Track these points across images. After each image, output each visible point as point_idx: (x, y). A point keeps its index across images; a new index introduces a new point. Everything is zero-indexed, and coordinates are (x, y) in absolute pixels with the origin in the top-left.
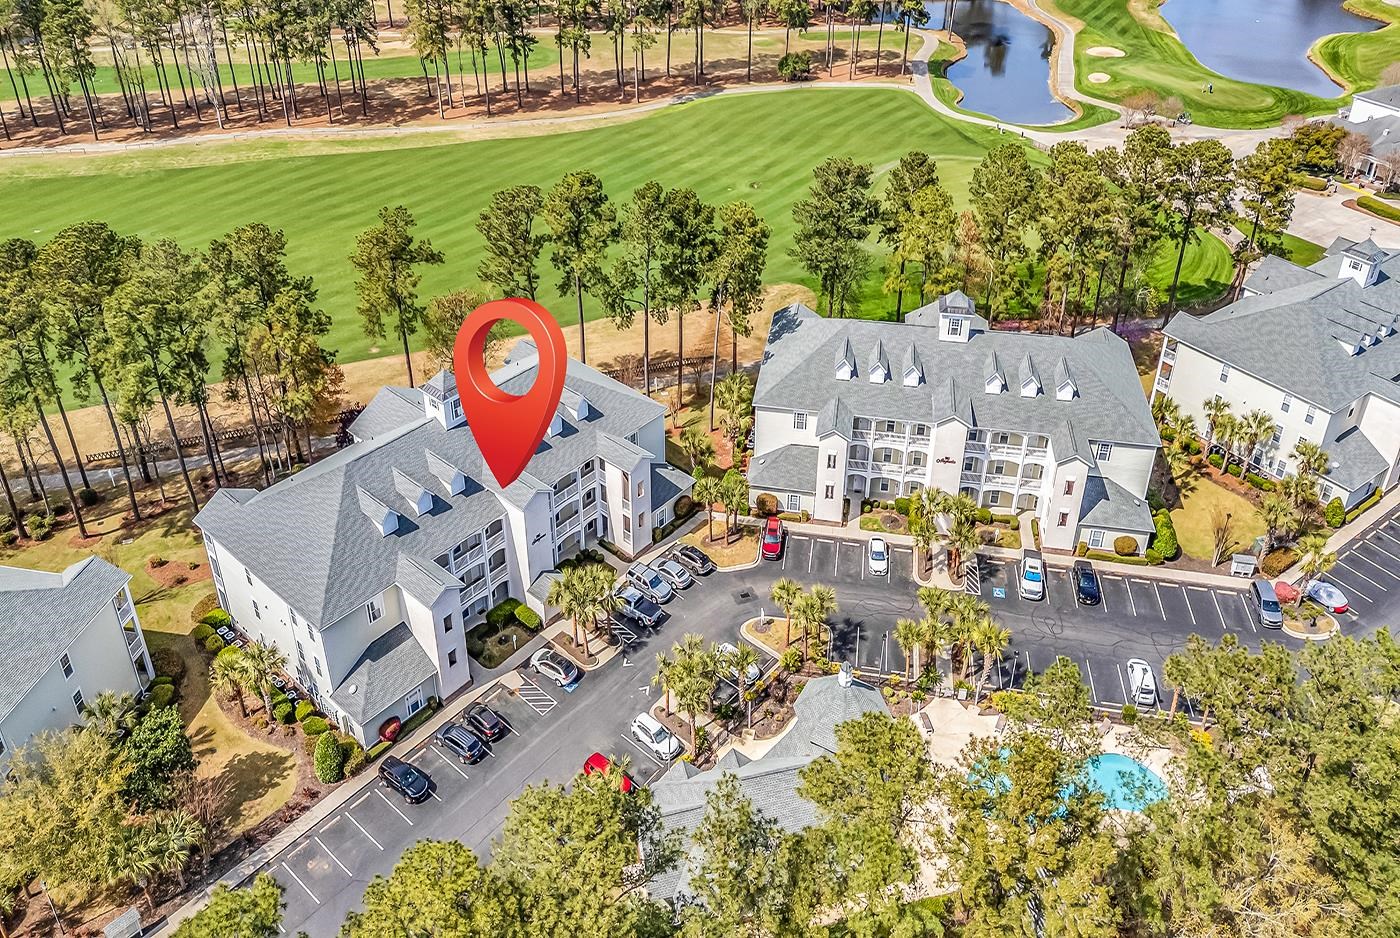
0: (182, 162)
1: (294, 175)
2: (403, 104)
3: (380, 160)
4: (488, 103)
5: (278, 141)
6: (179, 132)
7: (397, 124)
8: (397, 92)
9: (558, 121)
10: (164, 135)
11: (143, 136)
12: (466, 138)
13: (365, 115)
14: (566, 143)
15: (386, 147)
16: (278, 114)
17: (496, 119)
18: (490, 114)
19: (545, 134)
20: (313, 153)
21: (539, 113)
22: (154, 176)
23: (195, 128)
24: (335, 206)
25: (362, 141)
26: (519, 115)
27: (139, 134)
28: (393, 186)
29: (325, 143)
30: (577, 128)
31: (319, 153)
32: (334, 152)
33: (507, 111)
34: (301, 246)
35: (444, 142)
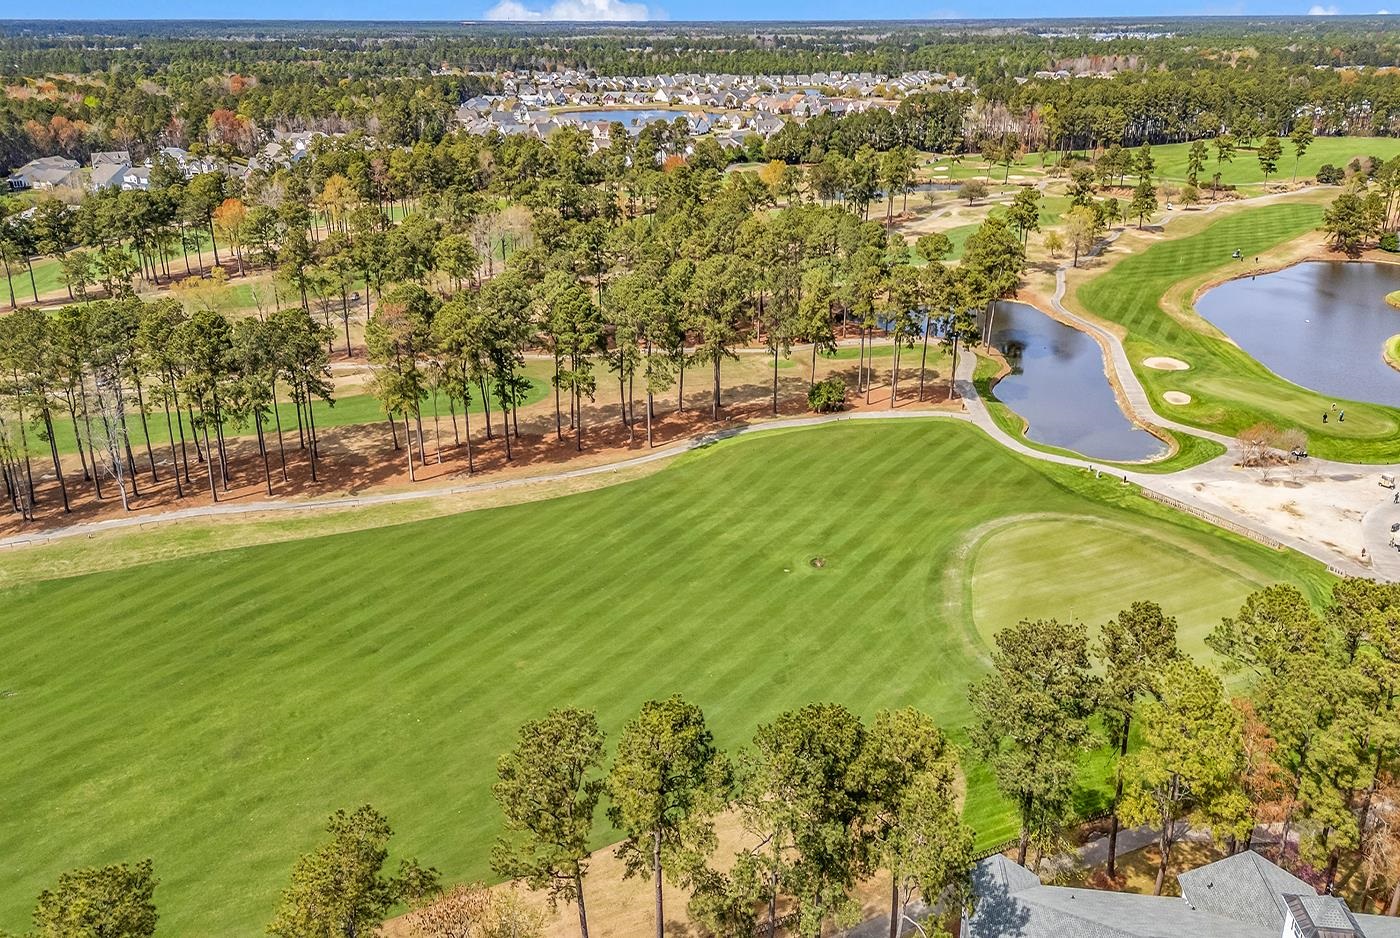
0: (65, 568)
1: (216, 581)
2: (361, 461)
3: (331, 550)
4: (471, 457)
5: (198, 527)
6: (71, 516)
7: (354, 492)
8: (356, 445)
9: (557, 478)
10: (52, 523)
11: (21, 526)
12: (444, 509)
13: (315, 480)
14: (573, 509)
15: (339, 529)
16: (203, 484)
17: (480, 478)
18: (473, 471)
19: (544, 498)
20: (243, 544)
21: (533, 468)
22: (22, 594)
23: (91, 510)
24: (266, 631)
25: (308, 522)
26: (508, 471)
27: (16, 523)
28: (346, 592)
29: (261, 526)
30: (583, 487)
31: (251, 543)
32: (271, 541)
33: (493, 465)
34: (212, 707)
35: (416, 517)
